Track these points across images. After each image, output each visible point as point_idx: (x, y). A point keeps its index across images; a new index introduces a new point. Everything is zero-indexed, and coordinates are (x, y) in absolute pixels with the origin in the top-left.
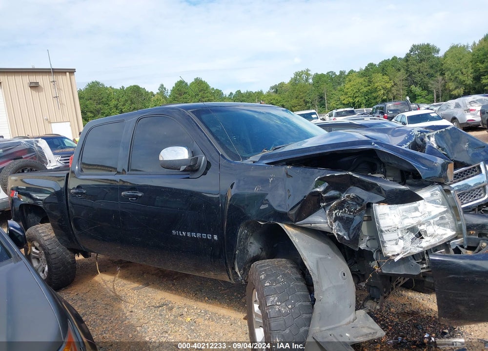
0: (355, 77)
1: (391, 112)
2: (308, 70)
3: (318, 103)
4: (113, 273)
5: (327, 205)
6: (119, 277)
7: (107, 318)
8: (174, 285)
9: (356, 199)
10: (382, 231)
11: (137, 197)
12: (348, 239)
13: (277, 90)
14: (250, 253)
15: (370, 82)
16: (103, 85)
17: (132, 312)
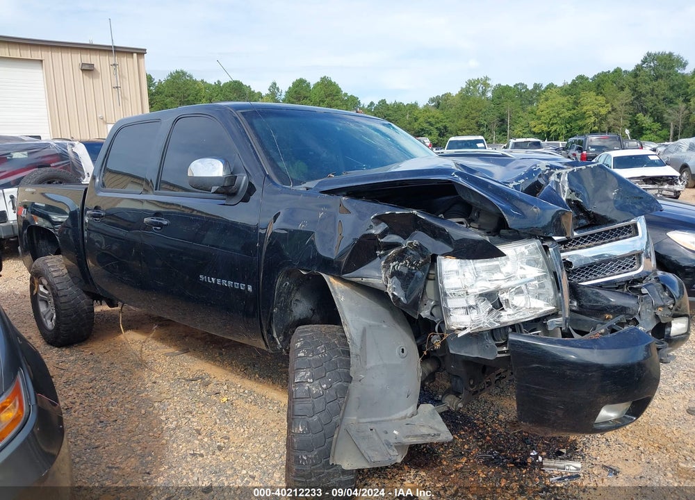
0: (554, 95)
1: (593, 150)
2: (487, 79)
3: (497, 128)
4: (147, 332)
5: (384, 255)
6: (153, 338)
7: (120, 387)
8: (221, 354)
9: (420, 248)
10: (446, 295)
11: (161, 225)
12: (405, 302)
13: (439, 104)
14: (294, 314)
15: (576, 103)
16: (191, 77)
17: (155, 383)
